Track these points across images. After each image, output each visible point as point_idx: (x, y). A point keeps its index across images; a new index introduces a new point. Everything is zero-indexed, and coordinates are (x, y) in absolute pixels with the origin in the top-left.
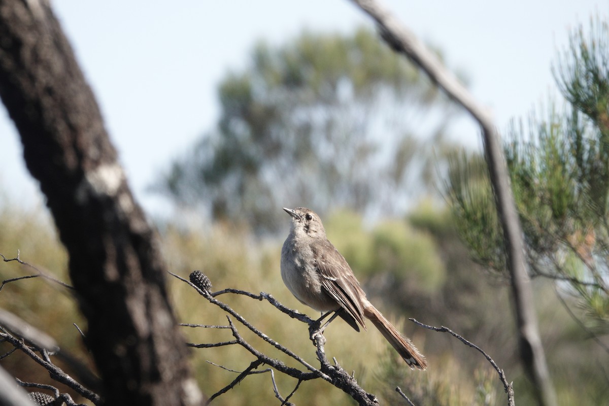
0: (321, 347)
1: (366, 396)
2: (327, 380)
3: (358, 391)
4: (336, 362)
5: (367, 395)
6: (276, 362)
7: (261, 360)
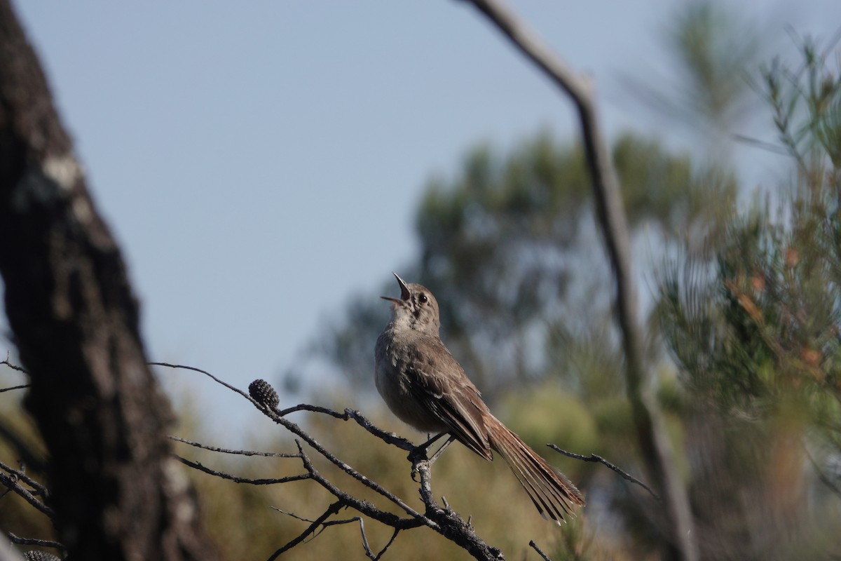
0: (427, 483)
1: (487, 551)
2: (434, 528)
3: (476, 543)
4: (447, 503)
5: (489, 548)
6: (363, 504)
7: (344, 502)
